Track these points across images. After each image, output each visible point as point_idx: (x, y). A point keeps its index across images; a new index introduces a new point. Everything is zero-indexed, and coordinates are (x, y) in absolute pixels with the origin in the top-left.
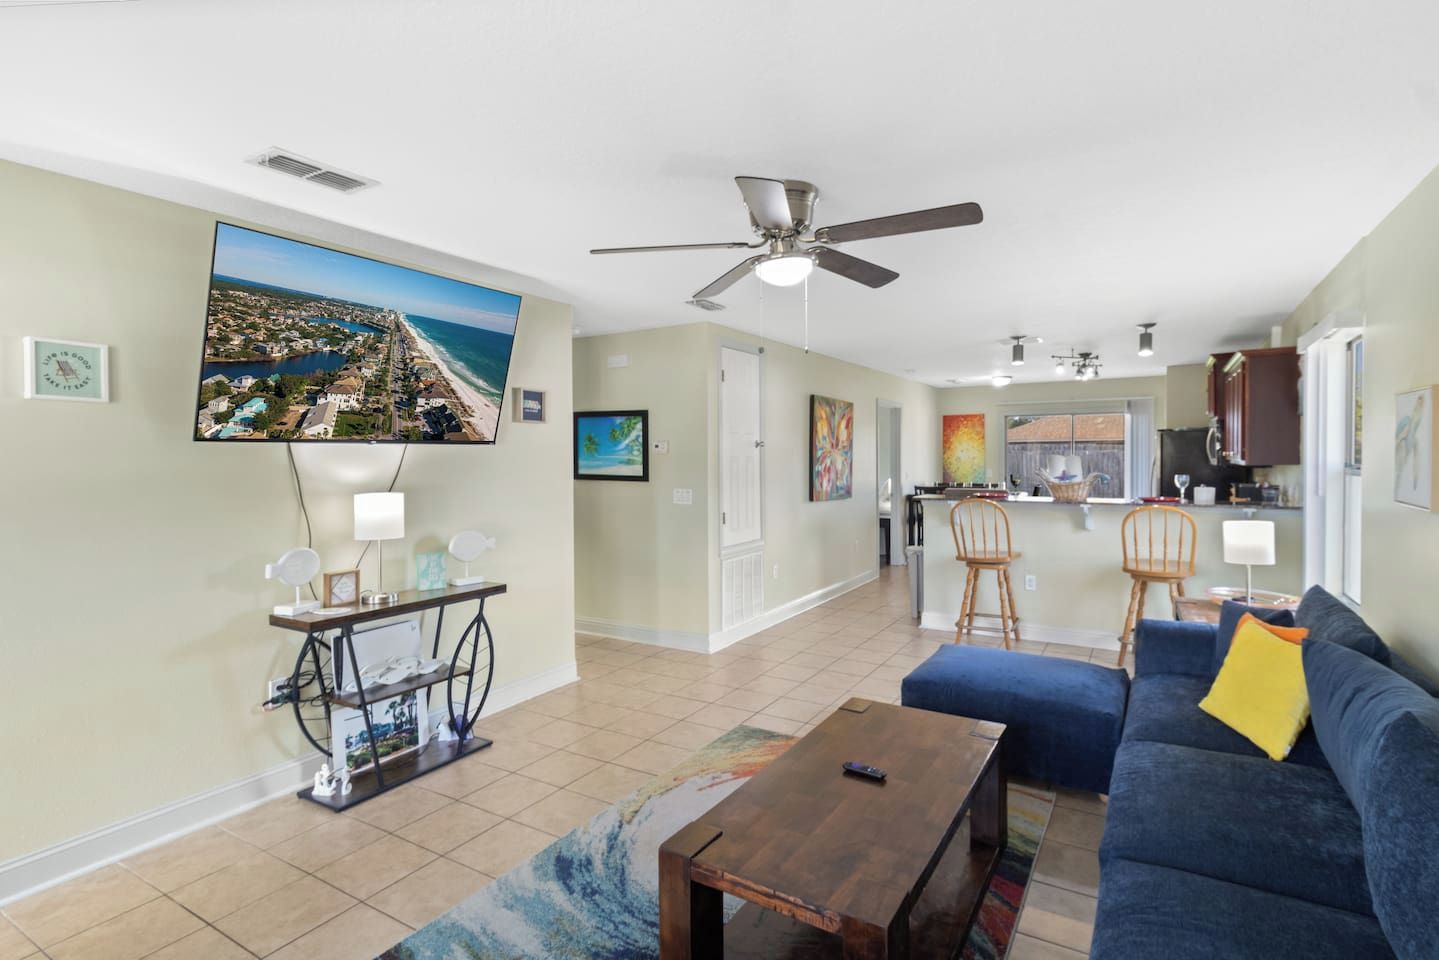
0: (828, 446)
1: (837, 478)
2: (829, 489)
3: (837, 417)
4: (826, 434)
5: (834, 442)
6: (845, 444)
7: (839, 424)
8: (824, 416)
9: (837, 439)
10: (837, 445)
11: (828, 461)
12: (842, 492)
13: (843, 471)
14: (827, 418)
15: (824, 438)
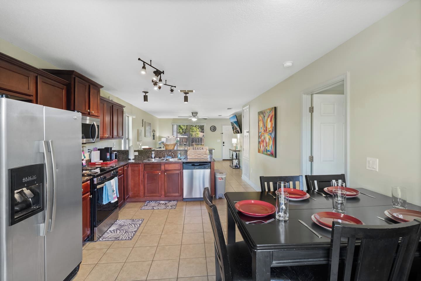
0: (263, 131)
1: (266, 146)
2: (263, 149)
3: (266, 118)
4: (262, 126)
5: (265, 129)
6: (270, 129)
7: (267, 120)
8: (261, 119)
9: (266, 127)
10: (266, 131)
11: (263, 138)
12: (269, 153)
13: (269, 143)
14: (262, 119)
15: (261, 128)
